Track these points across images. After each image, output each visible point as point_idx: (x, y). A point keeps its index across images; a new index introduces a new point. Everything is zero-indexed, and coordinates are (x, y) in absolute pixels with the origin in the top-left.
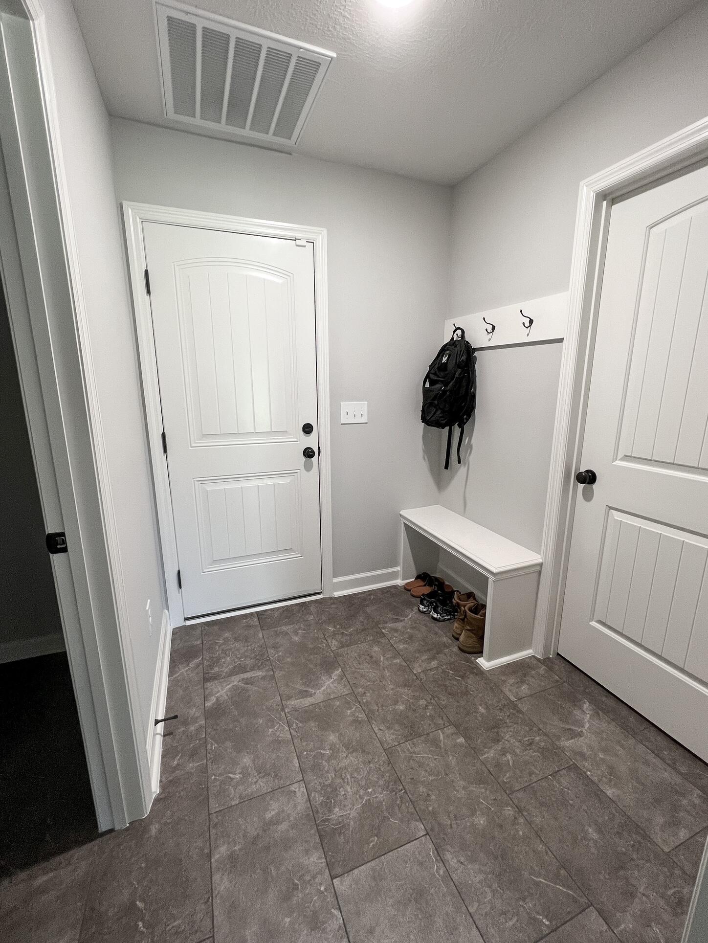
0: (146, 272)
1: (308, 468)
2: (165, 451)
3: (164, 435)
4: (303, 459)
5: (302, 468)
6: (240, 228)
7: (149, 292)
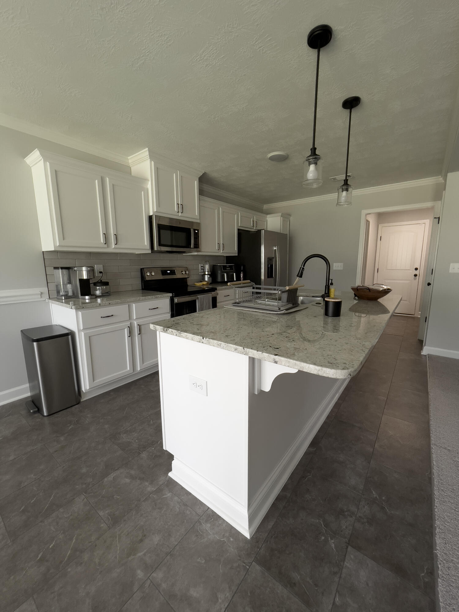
0: (381, 237)
1: (415, 279)
2: (378, 272)
3: (378, 269)
4: (414, 277)
5: (413, 279)
6: (401, 224)
7: (381, 240)
